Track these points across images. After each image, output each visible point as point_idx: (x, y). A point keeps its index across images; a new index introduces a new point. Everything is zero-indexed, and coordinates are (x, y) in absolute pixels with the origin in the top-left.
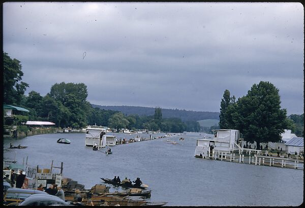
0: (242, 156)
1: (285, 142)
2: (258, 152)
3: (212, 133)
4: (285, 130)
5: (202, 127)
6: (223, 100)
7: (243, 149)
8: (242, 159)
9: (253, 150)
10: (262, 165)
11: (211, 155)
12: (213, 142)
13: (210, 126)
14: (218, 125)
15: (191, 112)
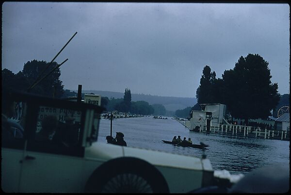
6: (202, 77)
7: (231, 125)
9: (243, 126)
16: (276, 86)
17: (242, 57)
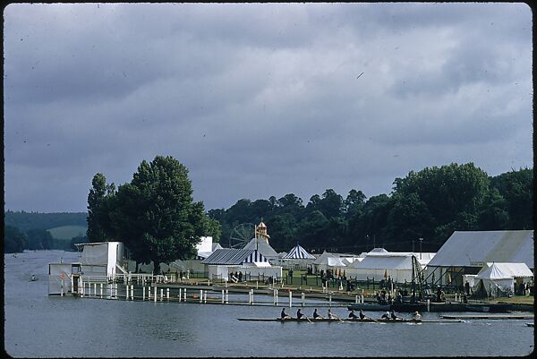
0: (130, 288)
1: (203, 258)
2: (158, 279)
3: (76, 250)
4: (203, 238)
5: (57, 241)
6: (91, 191)
7: (130, 276)
8: (130, 291)
9: (149, 275)
10: (165, 300)
11: (76, 289)
12: (78, 265)
13: (71, 238)
14: (85, 235)
15: (36, 215)
16: (200, 205)
17: (144, 161)
